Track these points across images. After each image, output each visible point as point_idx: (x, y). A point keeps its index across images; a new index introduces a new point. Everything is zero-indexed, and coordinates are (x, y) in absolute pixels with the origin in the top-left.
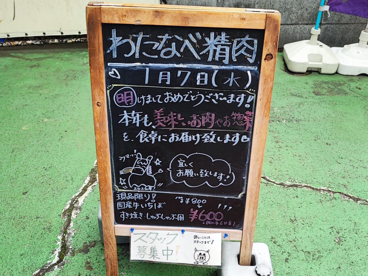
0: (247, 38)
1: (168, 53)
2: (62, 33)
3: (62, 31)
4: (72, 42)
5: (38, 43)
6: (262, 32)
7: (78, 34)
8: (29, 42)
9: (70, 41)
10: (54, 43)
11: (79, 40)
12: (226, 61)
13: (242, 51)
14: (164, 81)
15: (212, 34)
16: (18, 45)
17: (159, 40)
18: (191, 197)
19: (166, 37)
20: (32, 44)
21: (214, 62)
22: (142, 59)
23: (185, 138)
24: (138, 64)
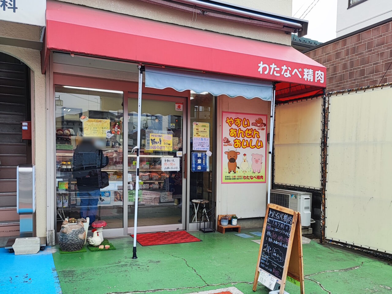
0: (291, 217)
1: (278, 218)
2: (354, 244)
3: (354, 243)
4: (356, 250)
5: (342, 246)
6: (293, 216)
7: (360, 246)
8: (339, 244)
9: (355, 249)
10: (349, 248)
11: (360, 249)
12: (287, 222)
13: (290, 220)
14: (276, 225)
15: (285, 214)
16: (334, 244)
17: (277, 214)
18: (274, 263)
19: (278, 213)
20: (340, 245)
21: (284, 222)
22: (274, 218)
23: (277, 243)
24: (272, 219)
